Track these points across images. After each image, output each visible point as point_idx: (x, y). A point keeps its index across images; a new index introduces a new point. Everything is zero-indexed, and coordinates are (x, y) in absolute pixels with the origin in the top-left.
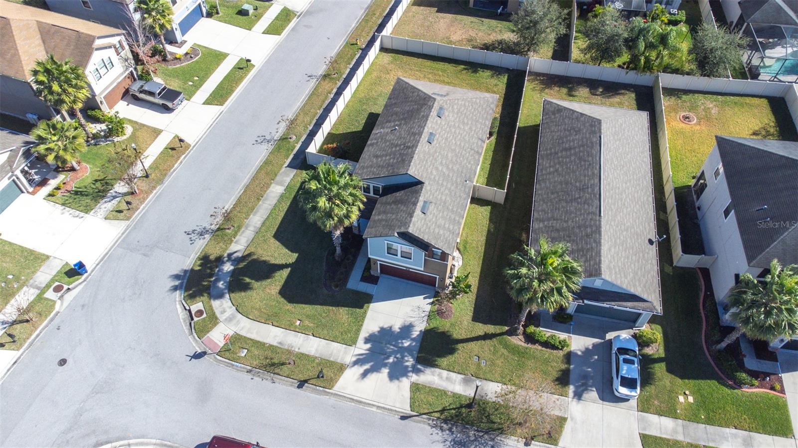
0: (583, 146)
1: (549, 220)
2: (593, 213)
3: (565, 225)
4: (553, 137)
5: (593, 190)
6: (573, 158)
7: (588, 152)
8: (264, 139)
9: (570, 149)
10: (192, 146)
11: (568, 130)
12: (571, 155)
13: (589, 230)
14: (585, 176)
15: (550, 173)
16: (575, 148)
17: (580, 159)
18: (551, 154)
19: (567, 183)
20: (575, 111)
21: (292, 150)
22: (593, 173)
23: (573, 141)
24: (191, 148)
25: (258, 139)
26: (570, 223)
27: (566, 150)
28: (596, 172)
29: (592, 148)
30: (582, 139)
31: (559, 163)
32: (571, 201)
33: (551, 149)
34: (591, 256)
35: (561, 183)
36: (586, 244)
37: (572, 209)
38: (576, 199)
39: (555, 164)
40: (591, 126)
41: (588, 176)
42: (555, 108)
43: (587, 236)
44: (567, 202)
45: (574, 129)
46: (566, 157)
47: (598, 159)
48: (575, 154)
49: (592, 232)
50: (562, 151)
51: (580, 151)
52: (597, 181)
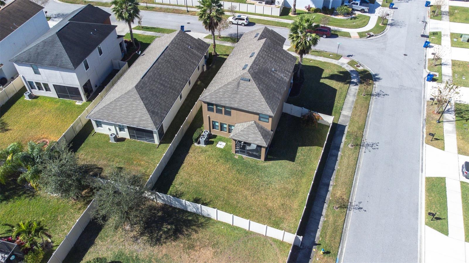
0: (154, 81)
1: (190, 61)
2: (170, 50)
3: (184, 54)
4: (166, 99)
5: (164, 58)
6: (164, 79)
7: (154, 76)
8: (372, 146)
9: (162, 84)
10: (425, 144)
11: (156, 95)
12: (163, 81)
13: (176, 45)
14: (163, 66)
15: (179, 80)
16: (159, 83)
17: (160, 75)
18: (173, 90)
19: (174, 69)
20: (144, 104)
21: (347, 136)
22: (159, 64)
23: (157, 87)
24: (424, 142)
25: (377, 147)
26: (182, 53)
27: (164, 86)
28: (157, 64)
29: (151, 76)
30: (152, 85)
31: (172, 81)
32: (176, 61)
33: (172, 92)
34: (180, 37)
35: (176, 72)
36: (179, 42)
37: (178, 57)
38: (174, 60)
39: (174, 82)
40: (142, 88)
41: (162, 65)
42: (154, 117)
43: (177, 44)
44: (178, 62)
45: (152, 94)
46: (166, 81)
47: (152, 69)
48: (161, 80)
49: (175, 44)
50: (167, 87)
51: (158, 79)
52: (159, 60)
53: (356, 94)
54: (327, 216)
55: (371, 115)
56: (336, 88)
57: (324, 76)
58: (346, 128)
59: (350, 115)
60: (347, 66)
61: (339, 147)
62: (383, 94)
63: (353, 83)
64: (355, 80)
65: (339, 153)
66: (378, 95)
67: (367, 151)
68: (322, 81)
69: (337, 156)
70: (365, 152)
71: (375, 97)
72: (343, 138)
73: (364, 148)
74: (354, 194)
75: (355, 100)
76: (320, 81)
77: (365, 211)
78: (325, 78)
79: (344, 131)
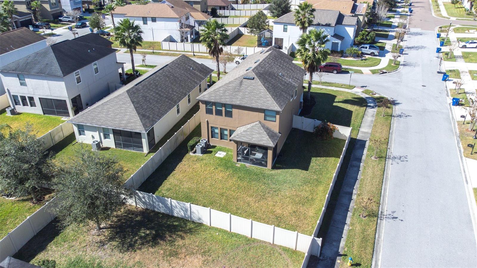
0: (149, 89)
1: (191, 79)
2: (170, 67)
3: (185, 73)
4: (161, 106)
5: (163, 72)
6: (160, 89)
7: (150, 85)
8: (400, 159)
9: (157, 93)
10: (464, 158)
11: (150, 102)
12: (159, 91)
13: (177, 65)
14: (161, 79)
15: (177, 93)
16: (154, 92)
17: (157, 86)
18: (169, 100)
19: (172, 84)
20: (135, 107)
22: (156, 77)
23: (152, 95)
24: (463, 156)
25: (406, 159)
26: (183, 72)
27: (160, 95)
28: (154, 76)
29: (146, 85)
30: (146, 92)
31: (169, 93)
32: (176, 77)
33: (167, 102)
34: (183, 60)
35: (175, 85)
36: (181, 63)
37: (177, 75)
38: (173, 76)
39: (171, 94)
40: (135, 93)
41: (159, 78)
42: (145, 120)
43: (179, 64)
44: (178, 78)
45: (145, 100)
46: (162, 92)
47: (148, 79)
48: (157, 89)
49: (176, 64)
50: (163, 96)
51: (153, 88)
52: (157, 74)
53: (375, 115)
54: (352, 224)
55: (394, 132)
56: (352, 110)
57: (337, 101)
58: (367, 143)
59: (370, 132)
60: (361, 94)
61: (361, 159)
62: (406, 115)
63: (370, 106)
64: (372, 105)
65: (361, 164)
66: (400, 116)
67: (394, 162)
68: (335, 104)
69: (359, 167)
70: (392, 164)
71: (396, 118)
72: (364, 151)
73: (391, 161)
74: (384, 204)
75: (374, 120)
76: (333, 104)
77: (402, 220)
78: (339, 102)
79: (365, 145)
